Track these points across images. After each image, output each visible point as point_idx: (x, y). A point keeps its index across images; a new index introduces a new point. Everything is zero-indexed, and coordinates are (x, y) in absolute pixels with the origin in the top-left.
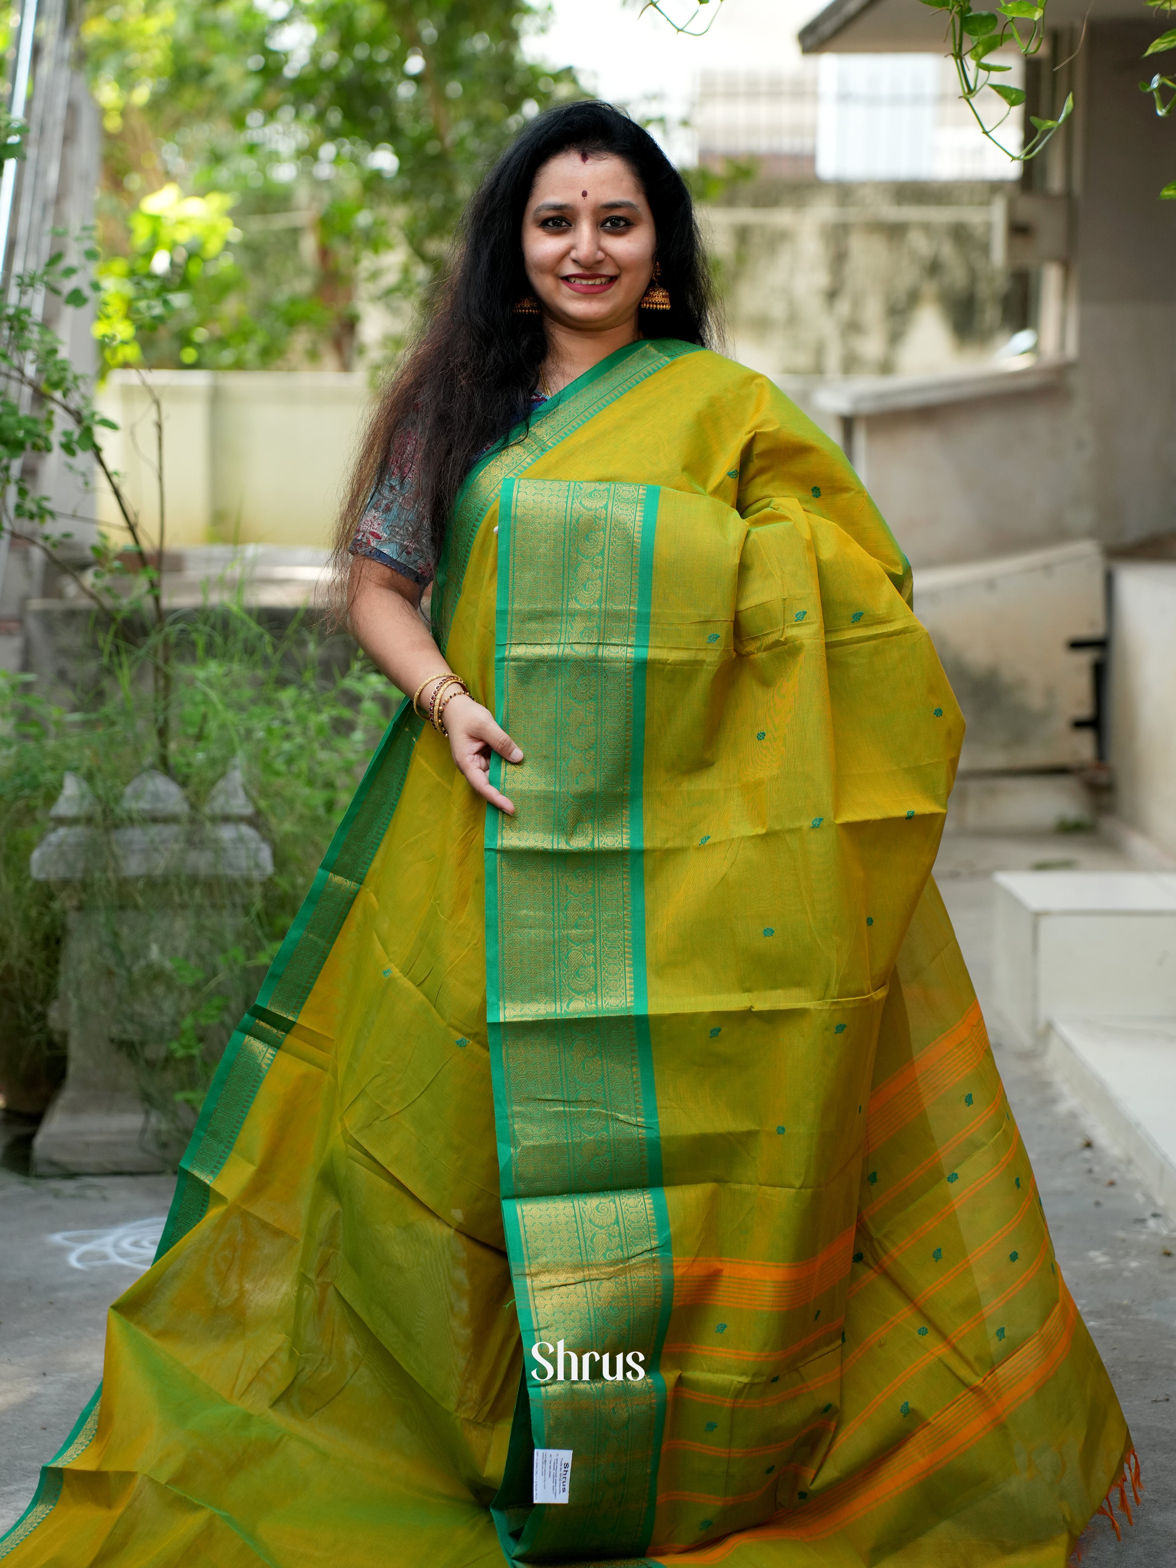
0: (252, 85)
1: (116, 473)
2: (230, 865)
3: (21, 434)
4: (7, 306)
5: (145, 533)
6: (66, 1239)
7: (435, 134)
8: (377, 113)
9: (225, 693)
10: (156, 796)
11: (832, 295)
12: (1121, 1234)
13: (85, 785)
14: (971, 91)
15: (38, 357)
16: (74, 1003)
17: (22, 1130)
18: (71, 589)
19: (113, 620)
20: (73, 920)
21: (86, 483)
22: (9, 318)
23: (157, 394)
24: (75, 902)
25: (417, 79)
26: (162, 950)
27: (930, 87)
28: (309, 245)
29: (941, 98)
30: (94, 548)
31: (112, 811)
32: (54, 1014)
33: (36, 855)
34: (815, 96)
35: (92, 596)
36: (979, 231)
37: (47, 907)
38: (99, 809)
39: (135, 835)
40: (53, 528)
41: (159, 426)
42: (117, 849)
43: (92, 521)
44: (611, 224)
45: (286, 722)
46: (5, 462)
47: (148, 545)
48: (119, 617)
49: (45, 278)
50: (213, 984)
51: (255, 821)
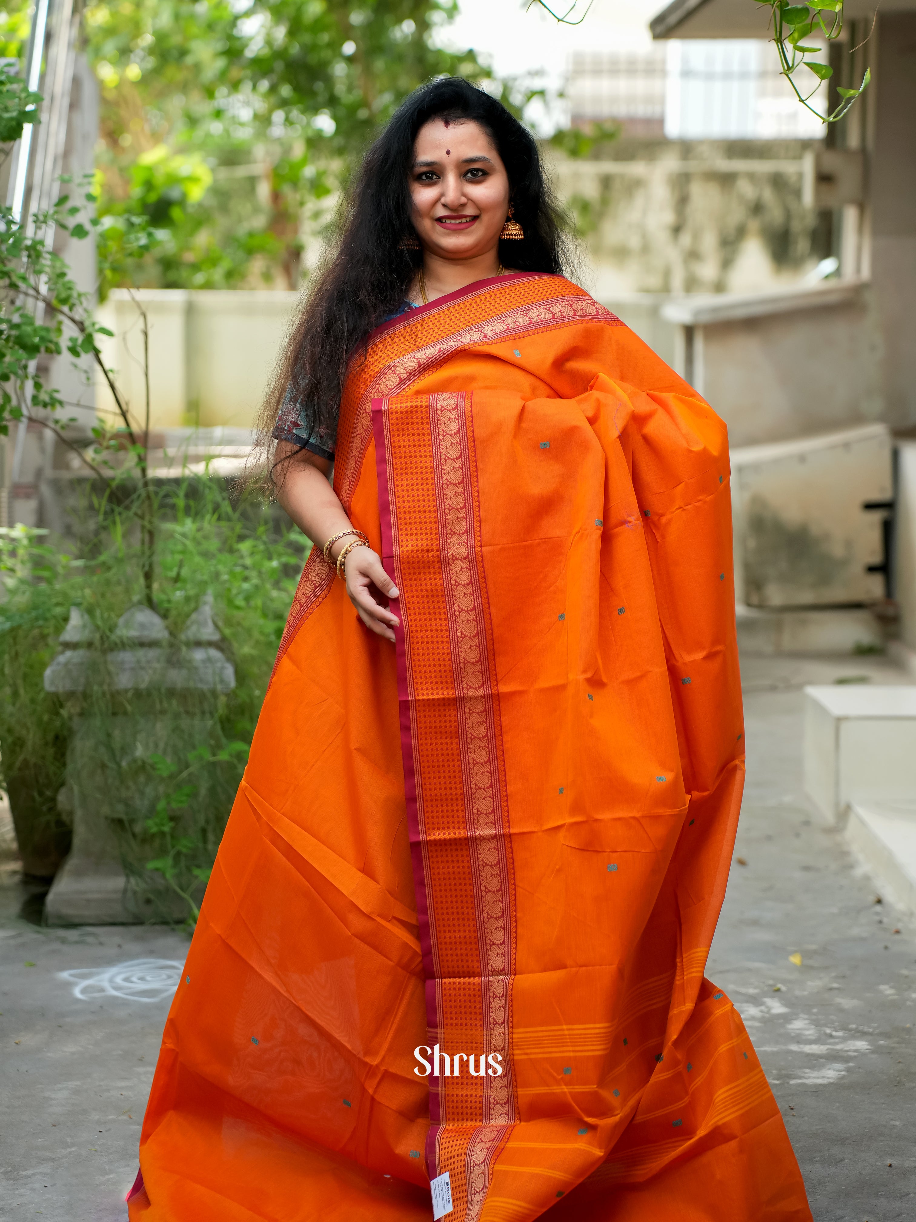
0: (221, 63)
1: (111, 371)
2: (201, 680)
3: (37, 340)
4: (26, 238)
5: (134, 417)
6: (71, 975)
7: (364, 103)
8: (319, 86)
9: (198, 543)
10: (142, 626)
11: (677, 230)
12: (905, 972)
13: (86, 617)
14: (789, 68)
15: (50, 279)
16: (76, 789)
17: (36, 889)
18: (75, 462)
19: (108, 485)
20: (76, 722)
21: (88, 379)
22: (28, 248)
23: (144, 308)
24: (78, 710)
25: (350, 60)
26: (146, 747)
27: (754, 66)
28: (264, 190)
29: (763, 75)
30: (94, 430)
31: (108, 637)
32: (62, 798)
33: (48, 672)
34: (664, 73)
35: (92, 468)
36: (793, 179)
37: (57, 714)
38: (97, 636)
39: (127, 657)
40: (62, 414)
41: (146, 334)
42: (112, 668)
43: (92, 408)
44: (472, 174)
45: (245, 567)
46: (23, 362)
47: (137, 427)
48: (114, 484)
49: (55, 217)
50: (185, 774)
51: (222, 645)
